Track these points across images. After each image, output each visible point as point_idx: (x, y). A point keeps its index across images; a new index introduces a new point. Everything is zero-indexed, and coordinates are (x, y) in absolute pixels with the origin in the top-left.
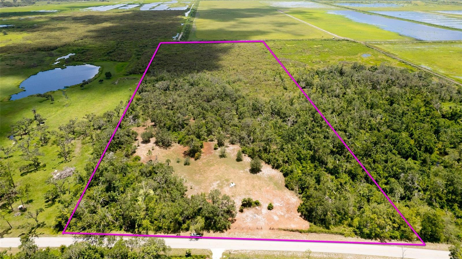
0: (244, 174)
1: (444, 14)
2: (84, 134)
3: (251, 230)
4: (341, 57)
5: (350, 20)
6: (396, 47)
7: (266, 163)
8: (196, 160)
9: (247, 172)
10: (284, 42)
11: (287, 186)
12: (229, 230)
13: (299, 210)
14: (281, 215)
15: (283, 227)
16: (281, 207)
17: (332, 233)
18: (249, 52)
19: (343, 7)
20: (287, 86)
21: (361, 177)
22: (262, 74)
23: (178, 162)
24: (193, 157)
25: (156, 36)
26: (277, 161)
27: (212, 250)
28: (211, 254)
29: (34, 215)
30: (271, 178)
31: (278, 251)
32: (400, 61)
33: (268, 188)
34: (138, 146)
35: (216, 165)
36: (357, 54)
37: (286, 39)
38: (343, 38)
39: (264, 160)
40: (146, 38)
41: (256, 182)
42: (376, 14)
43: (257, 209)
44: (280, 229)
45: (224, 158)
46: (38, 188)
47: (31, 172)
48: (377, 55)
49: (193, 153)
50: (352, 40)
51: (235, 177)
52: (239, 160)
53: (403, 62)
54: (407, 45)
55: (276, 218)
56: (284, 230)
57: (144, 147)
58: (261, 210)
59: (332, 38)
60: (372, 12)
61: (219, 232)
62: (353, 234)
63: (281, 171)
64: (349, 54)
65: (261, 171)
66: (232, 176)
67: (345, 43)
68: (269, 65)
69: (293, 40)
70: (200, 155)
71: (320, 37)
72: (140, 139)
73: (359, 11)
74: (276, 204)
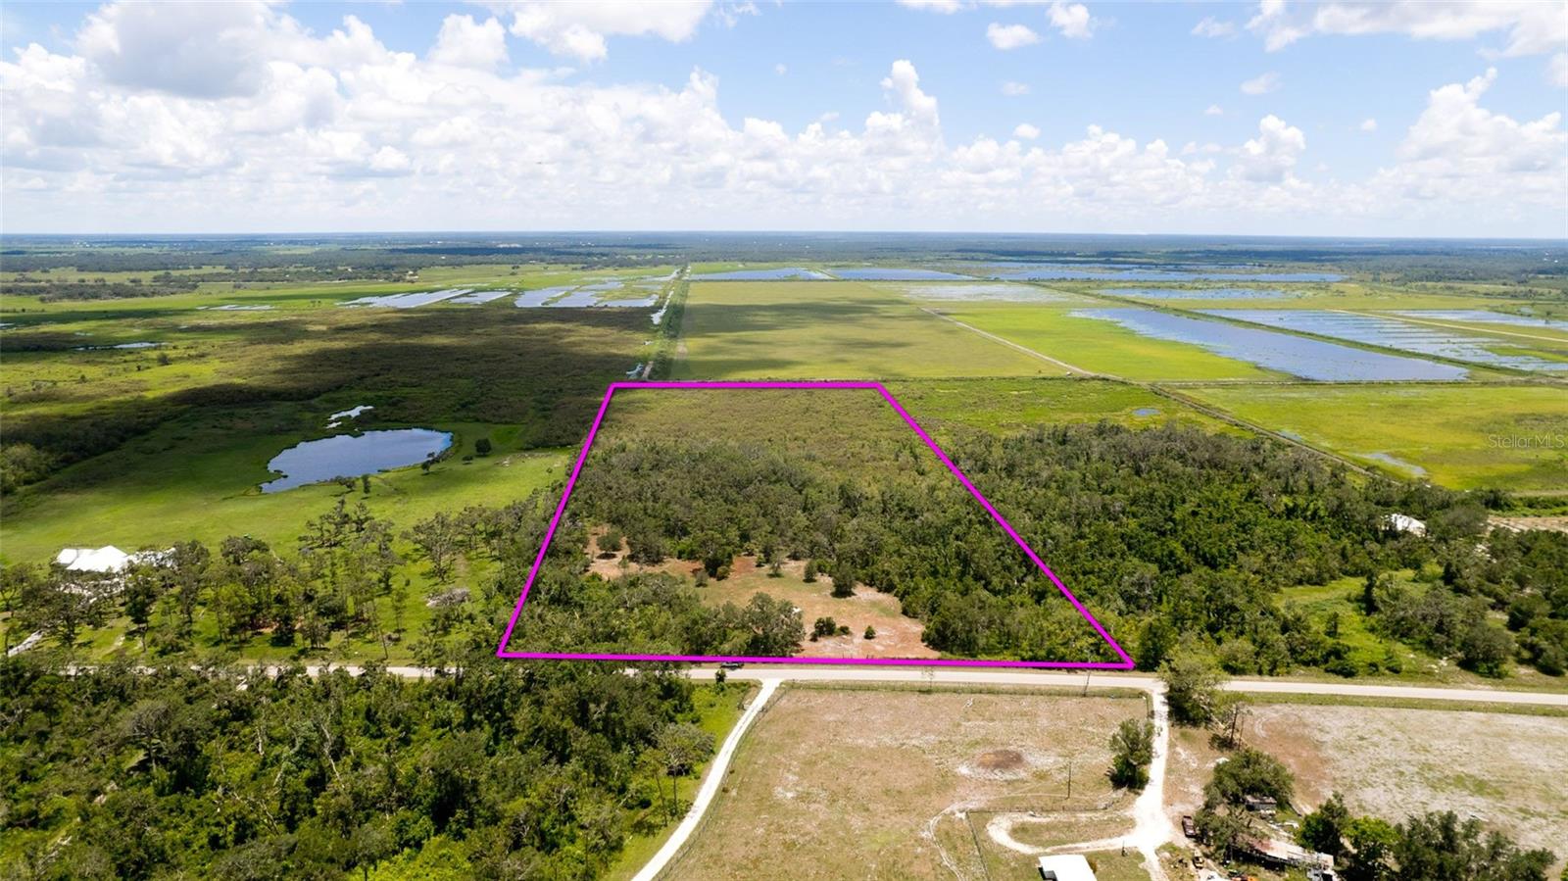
0: (820, 598)
1: (1410, 318)
3: (832, 661)
4: (1075, 415)
5: (1129, 334)
6: (1234, 393)
7: (866, 584)
8: (719, 579)
9: (826, 595)
10: (932, 384)
11: (905, 612)
13: (923, 641)
14: (890, 646)
15: (891, 657)
16: (890, 637)
18: (836, 404)
19: (1118, 300)
20: (927, 469)
22: (867, 447)
24: (711, 575)
25: (580, 368)
26: (887, 575)
27: (760, 680)
28: (761, 684)
30: (874, 604)
31: (881, 681)
32: (1230, 423)
33: (868, 614)
34: (593, 562)
35: (762, 587)
36: (1121, 410)
37: (936, 377)
38: (1093, 374)
39: (861, 580)
40: (555, 373)
41: (844, 607)
42: (1209, 316)
43: (844, 637)
44: (885, 660)
45: (777, 578)
48: (1175, 411)
49: (715, 568)
50: (1120, 379)
51: (801, 601)
52: (809, 579)
53: (1236, 425)
54: (1267, 390)
55: (879, 647)
56: (894, 660)
57: (606, 563)
58: (851, 639)
59: (1063, 374)
60: (1201, 312)
63: (895, 594)
64: (1100, 410)
65: (854, 594)
66: (796, 601)
67: (1098, 385)
68: (887, 430)
69: (956, 380)
70: (727, 572)
71: (1031, 373)
72: (593, 549)
73: (1166, 309)
74: (879, 632)
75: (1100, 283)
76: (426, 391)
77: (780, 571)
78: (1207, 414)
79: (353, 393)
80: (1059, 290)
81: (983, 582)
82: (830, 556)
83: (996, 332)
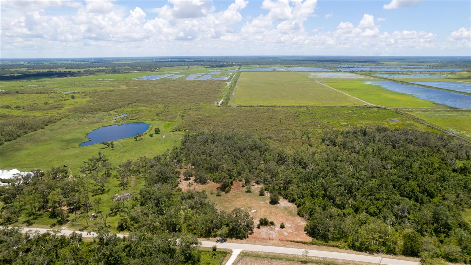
0: (265, 205)
2: (138, 172)
3: (265, 240)
4: (368, 122)
5: (386, 90)
6: (427, 113)
7: (284, 198)
8: (226, 193)
9: (267, 203)
10: (317, 109)
11: (298, 214)
12: (247, 239)
13: (305, 231)
14: (290, 232)
15: (290, 239)
16: (291, 228)
17: (330, 246)
18: (282, 116)
19: (381, 78)
20: (312, 144)
21: (362, 210)
22: (291, 133)
23: (212, 194)
24: (223, 191)
26: (293, 195)
27: (232, 249)
28: (232, 252)
29: (105, 218)
30: (286, 208)
31: (284, 254)
32: (427, 126)
33: (283, 215)
34: (181, 182)
35: (242, 198)
36: (385, 119)
37: (318, 105)
38: (374, 105)
39: (282, 196)
41: (274, 210)
42: (414, 84)
43: (271, 227)
44: (287, 241)
45: (249, 193)
46: (105, 204)
47: (99, 194)
48: (406, 121)
49: (225, 188)
50: (384, 107)
51: (256, 206)
52: (262, 194)
53: (430, 127)
54: (439, 112)
55: (286, 234)
56: (291, 241)
57: (185, 183)
58: (274, 228)
59: (363, 105)
60: (411, 82)
61: (239, 240)
62: (347, 247)
63: (295, 204)
64: (377, 119)
65: (279, 203)
66: (254, 205)
67: (376, 109)
68: (299, 126)
69: (325, 107)
70: (230, 190)
71: (352, 105)
72: (182, 177)
73: (398, 81)
74: (287, 225)
75: (375, 72)
76: (147, 109)
77: (251, 190)
78: (418, 122)
79: (125, 109)
80: (361, 74)
81: (332, 201)
82: (271, 184)
83: (339, 89)
